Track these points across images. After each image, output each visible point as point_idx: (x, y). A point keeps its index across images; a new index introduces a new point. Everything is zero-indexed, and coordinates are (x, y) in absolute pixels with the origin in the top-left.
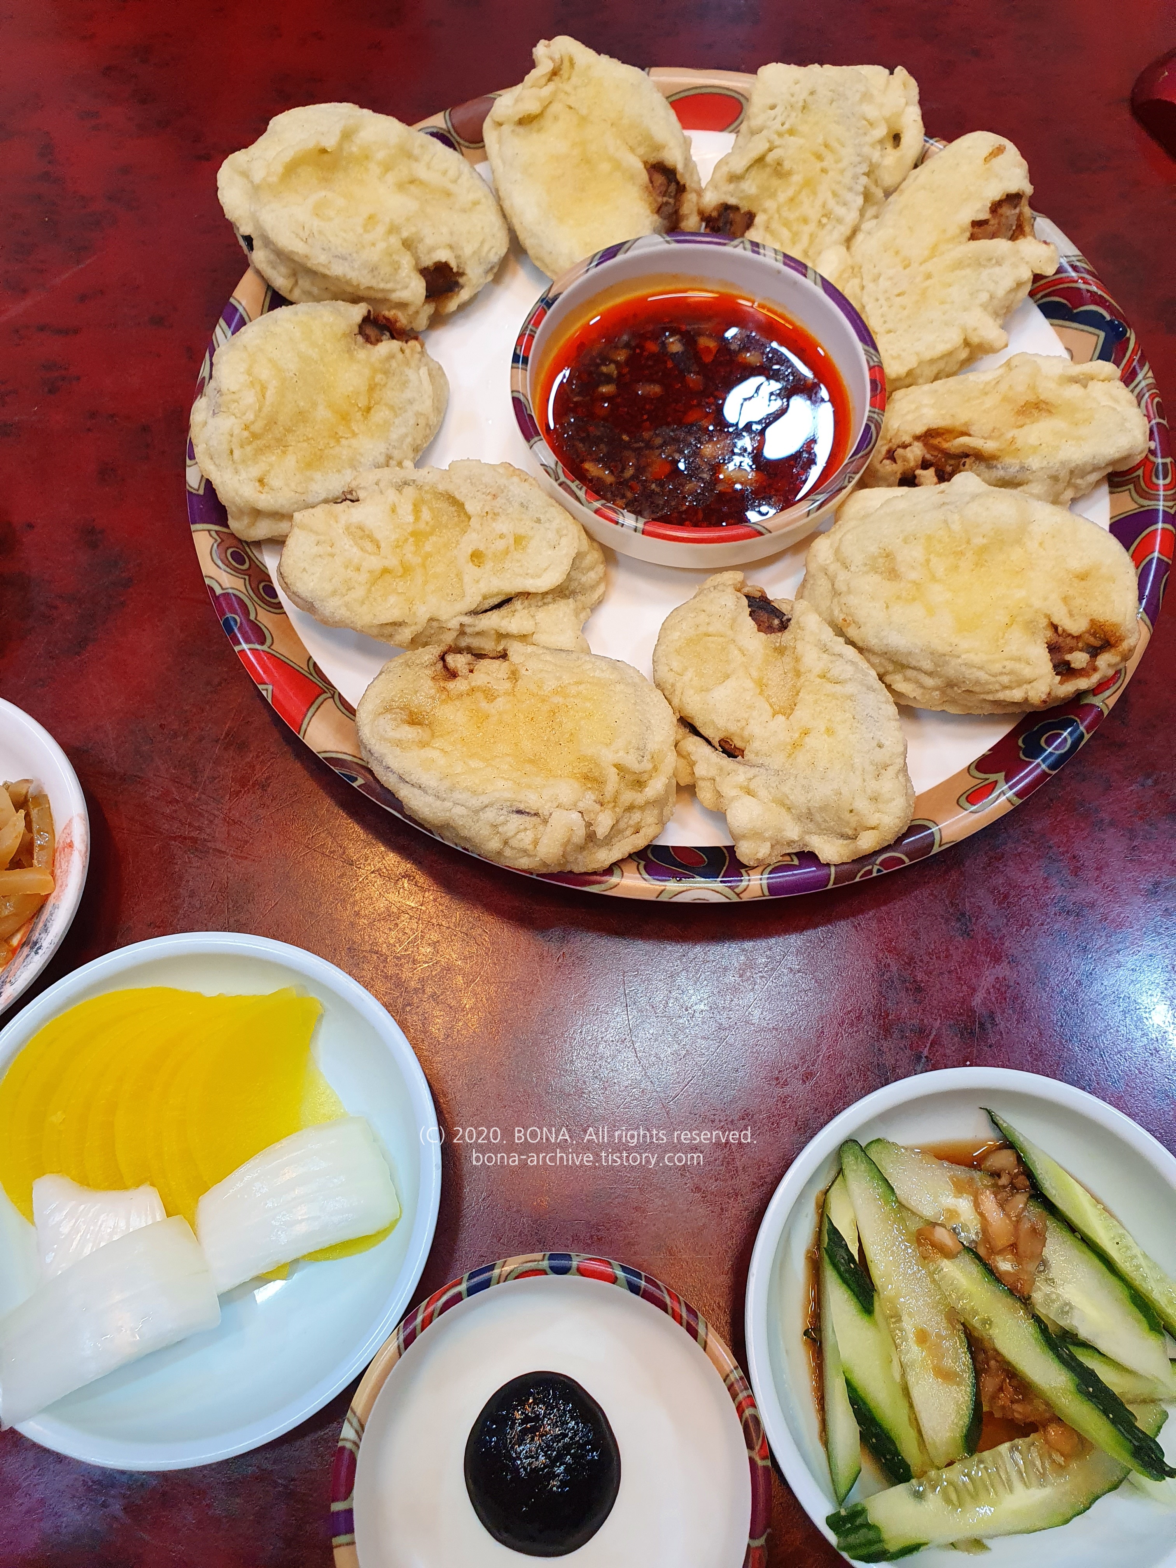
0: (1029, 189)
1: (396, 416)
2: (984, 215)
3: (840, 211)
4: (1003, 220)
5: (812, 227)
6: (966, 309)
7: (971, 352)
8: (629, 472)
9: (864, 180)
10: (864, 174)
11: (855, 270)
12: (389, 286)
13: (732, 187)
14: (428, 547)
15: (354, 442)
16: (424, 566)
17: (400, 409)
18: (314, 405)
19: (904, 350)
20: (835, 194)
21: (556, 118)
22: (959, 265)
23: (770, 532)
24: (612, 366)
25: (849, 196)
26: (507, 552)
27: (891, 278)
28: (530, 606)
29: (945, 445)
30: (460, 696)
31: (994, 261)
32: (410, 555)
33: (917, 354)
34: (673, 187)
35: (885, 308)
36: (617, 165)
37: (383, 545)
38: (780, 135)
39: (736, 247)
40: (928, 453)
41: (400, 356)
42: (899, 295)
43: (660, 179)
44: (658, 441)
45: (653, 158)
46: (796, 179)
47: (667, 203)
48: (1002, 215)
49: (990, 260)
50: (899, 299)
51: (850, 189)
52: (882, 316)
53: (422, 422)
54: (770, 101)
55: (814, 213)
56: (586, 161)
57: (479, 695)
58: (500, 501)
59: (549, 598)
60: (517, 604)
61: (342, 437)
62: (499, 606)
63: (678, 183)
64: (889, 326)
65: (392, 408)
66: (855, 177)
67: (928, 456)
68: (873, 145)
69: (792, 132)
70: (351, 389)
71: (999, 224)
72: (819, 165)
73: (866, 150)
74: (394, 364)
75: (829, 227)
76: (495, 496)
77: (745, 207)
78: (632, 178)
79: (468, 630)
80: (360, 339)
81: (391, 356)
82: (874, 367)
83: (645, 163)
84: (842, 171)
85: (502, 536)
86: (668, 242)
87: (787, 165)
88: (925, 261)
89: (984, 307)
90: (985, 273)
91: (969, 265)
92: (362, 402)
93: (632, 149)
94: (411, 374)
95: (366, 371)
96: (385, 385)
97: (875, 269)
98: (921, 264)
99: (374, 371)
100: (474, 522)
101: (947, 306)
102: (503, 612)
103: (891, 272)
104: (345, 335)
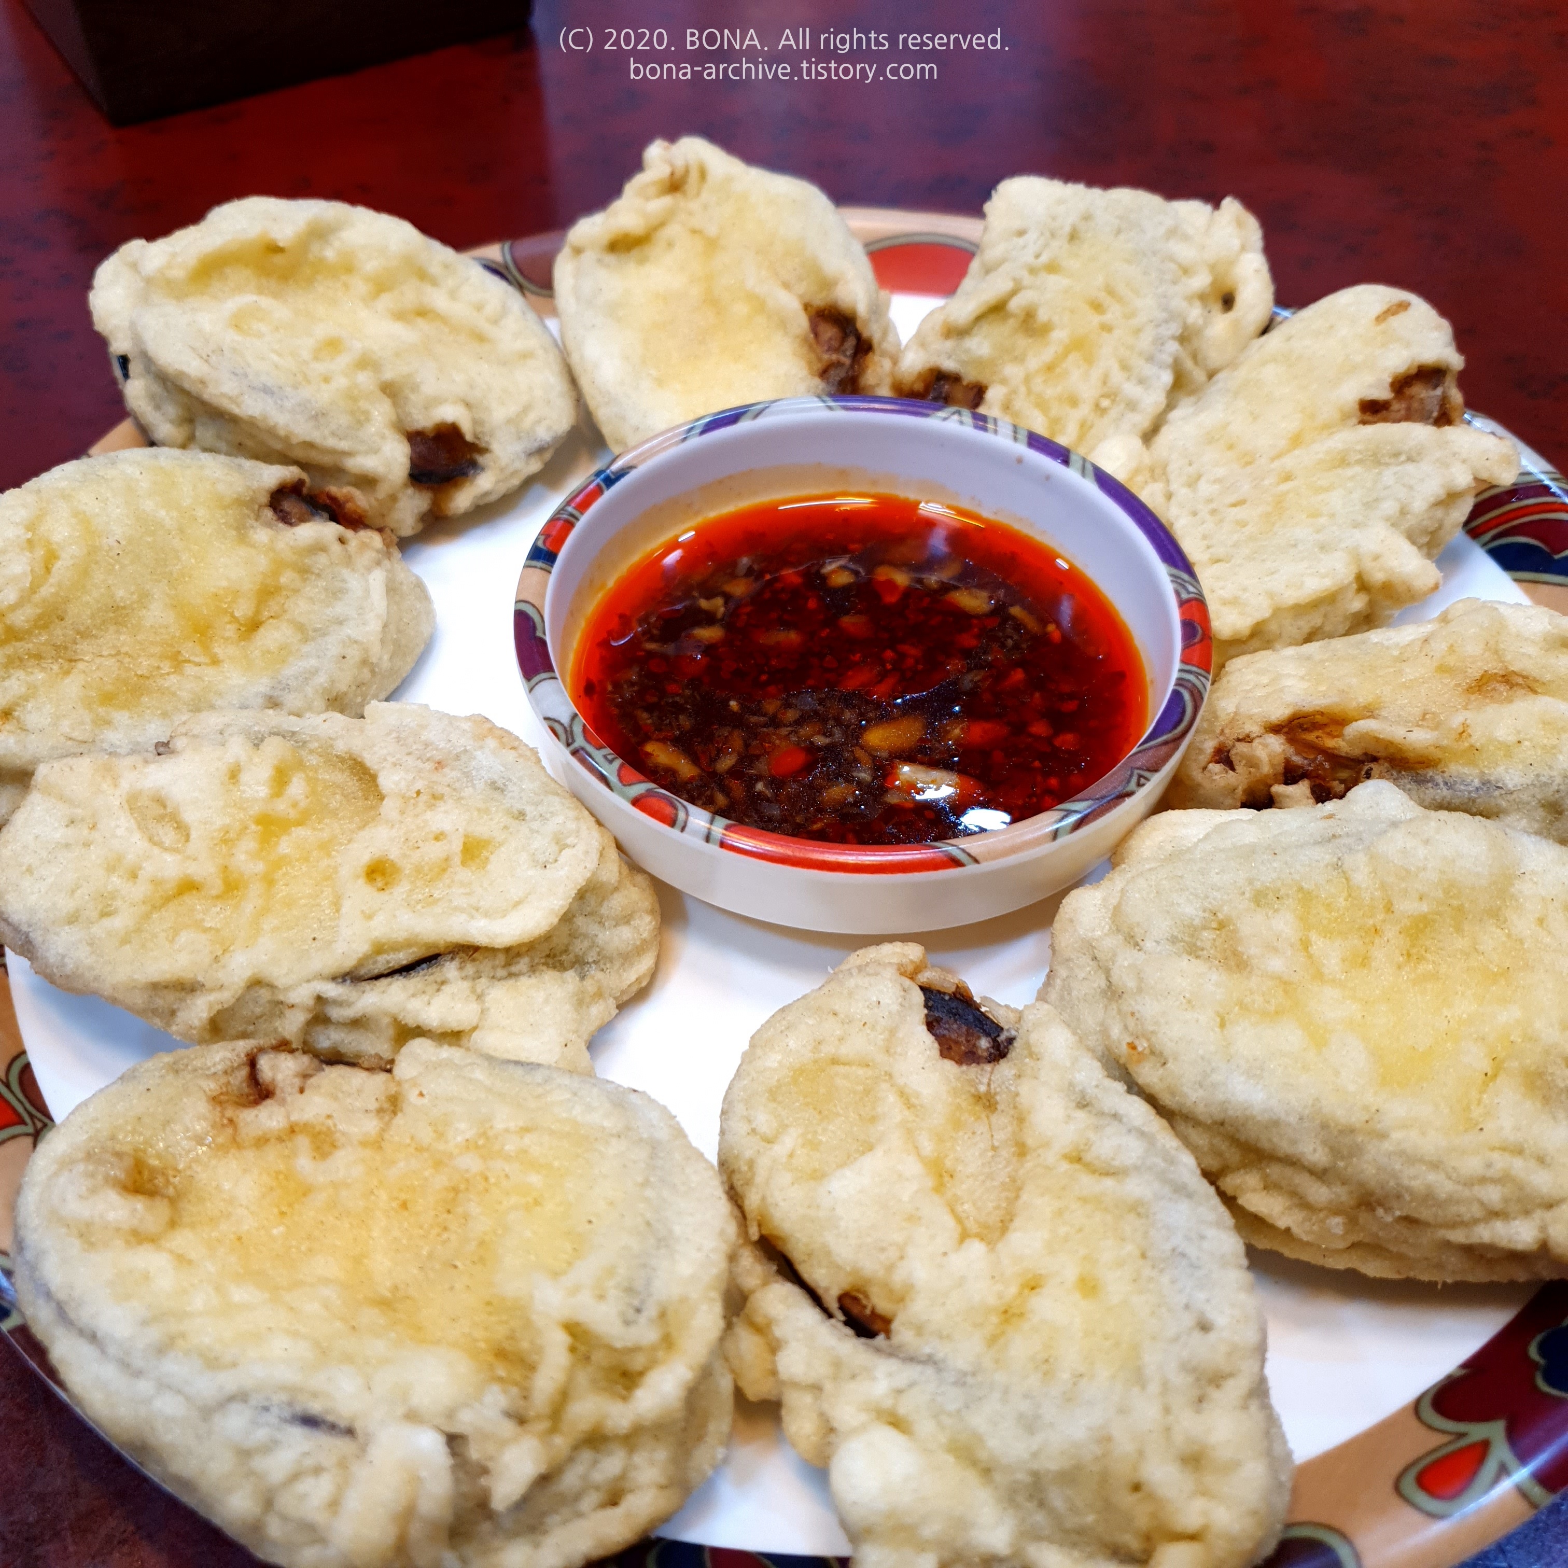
0: (1456, 361)
1: (306, 640)
2: (1384, 394)
3: (1131, 389)
4: (1415, 405)
5: (1084, 410)
6: (1356, 525)
7: (1371, 604)
8: (726, 763)
9: (1173, 347)
10: (1174, 338)
11: (1158, 472)
12: (343, 445)
13: (949, 344)
14: (285, 846)
15: (210, 673)
16: (269, 881)
17: (315, 630)
18: (144, 598)
19: (1245, 590)
20: (1125, 367)
21: (670, 245)
22: (1342, 460)
23: (976, 861)
25: (1148, 370)
26: (444, 866)
27: (1218, 481)
28: (478, 976)
29: (1330, 743)
30: (262, 1142)
32: (243, 857)
33: (1271, 595)
34: (851, 342)
35: (1211, 524)
36: (759, 305)
37: (194, 835)
38: (1033, 271)
39: (945, 419)
40: (1298, 753)
41: (336, 547)
42: (1234, 505)
43: (829, 332)
44: (791, 715)
45: (819, 301)
46: (1059, 335)
47: (838, 364)
48: (1412, 397)
49: (1397, 454)
50: (1234, 510)
51: (1150, 359)
52: (1205, 537)
53: (354, 654)
54: (1017, 224)
55: (1088, 390)
56: (712, 301)
57: (303, 1142)
58: (450, 774)
59: (523, 964)
60: (450, 969)
61: (189, 661)
62: (406, 969)
63: (859, 337)
64: (1220, 551)
65: (301, 628)
66: (1159, 342)
67: (1297, 759)
68: (1190, 299)
69: (1052, 268)
70: (224, 583)
71: (1410, 406)
72: (1096, 319)
73: (1178, 303)
74: (322, 560)
75: (1113, 413)
76: (440, 765)
77: (970, 375)
78: (782, 323)
79: (335, 1013)
80: (269, 513)
81: (318, 548)
82: (1188, 601)
83: (806, 307)
84: (1138, 331)
85: (439, 837)
86: (830, 408)
87: (1043, 315)
88: (1279, 456)
89: (1394, 523)
90: (1389, 475)
91: (1360, 462)
92: (243, 610)
93: (786, 286)
94: (354, 582)
95: (263, 562)
96: (296, 591)
97: (1191, 470)
98: (1273, 459)
99: (279, 565)
100: (389, 807)
101: (1323, 520)
102: (415, 981)
103: (1221, 472)
104: (239, 502)
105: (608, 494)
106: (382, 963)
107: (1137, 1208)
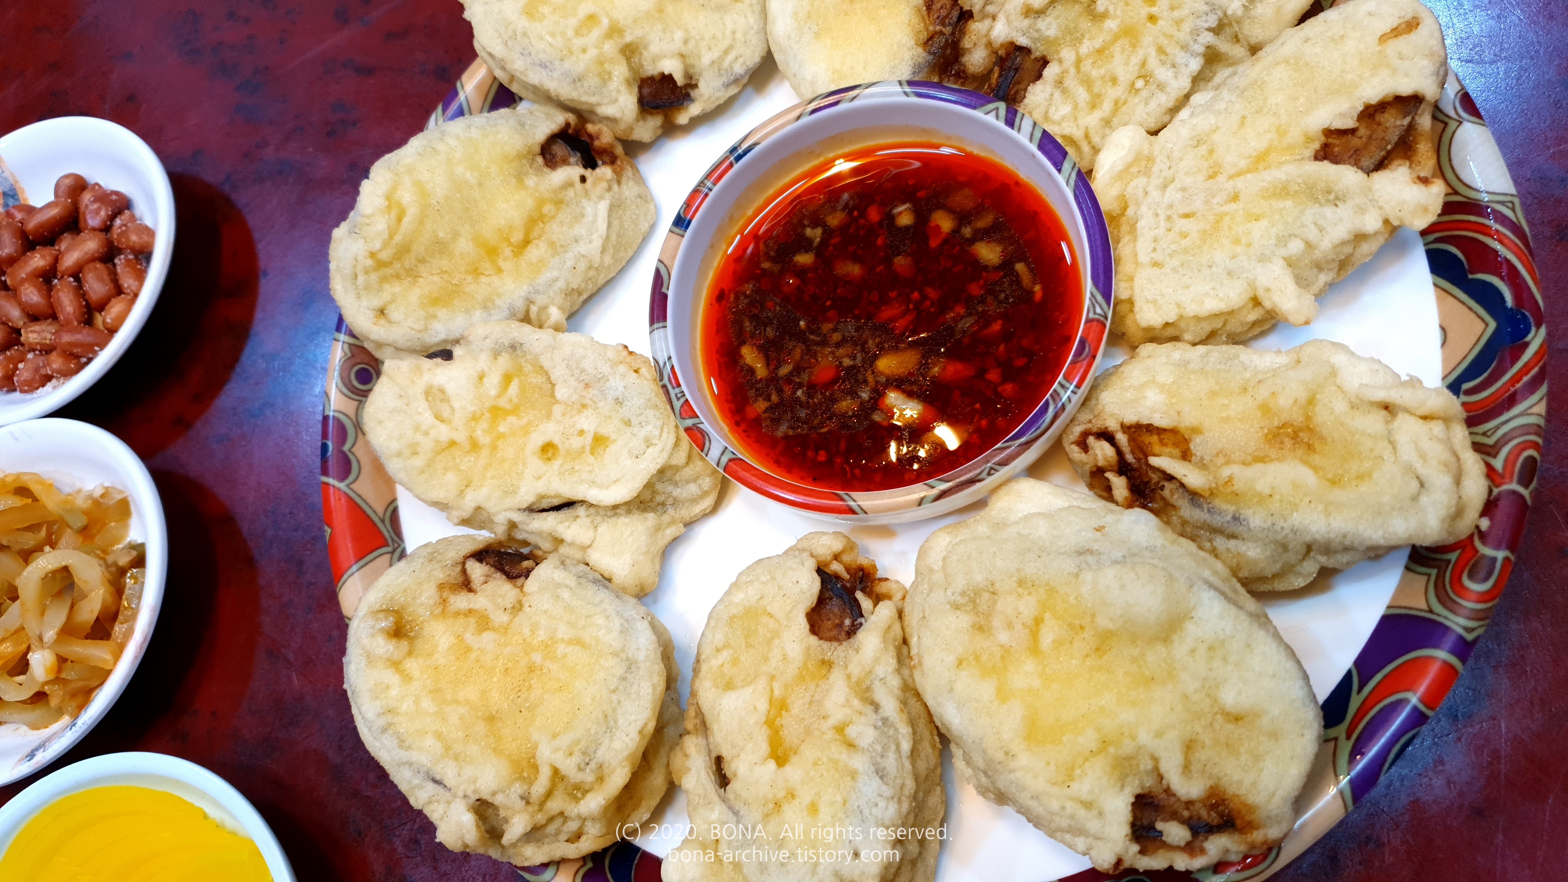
1: (555, 254)
2: (1349, 122)
3: (1165, 74)
4: (1379, 132)
5: (1120, 90)
6: (1262, 259)
7: (1261, 319)
8: (785, 370)
9: (1207, 37)
10: (1209, 29)
12: (593, 100)
13: (1027, 23)
14: (503, 427)
15: (495, 280)
17: (562, 246)
18: (456, 235)
20: (1161, 52)
22: (1282, 191)
23: (866, 513)
24: (819, 231)
26: (582, 450)
27: (1184, 189)
30: (457, 614)
31: (1332, 197)
32: (479, 432)
33: (1178, 305)
34: (956, 14)
35: (1161, 231)
37: (457, 414)
39: (987, 113)
40: (1131, 451)
41: (578, 184)
42: (1187, 216)
44: (837, 337)
46: (1111, 24)
47: (942, 33)
49: (1329, 192)
50: (1183, 221)
51: (1184, 48)
52: (1155, 240)
53: (582, 265)
55: (1126, 73)
58: (593, 392)
59: (620, 511)
60: (581, 511)
61: (483, 274)
62: (555, 508)
63: (961, 8)
64: (1158, 256)
65: (552, 244)
66: (1196, 33)
67: (1129, 456)
70: (506, 221)
71: (1370, 137)
72: (1147, 10)
74: (571, 193)
75: (1144, 93)
76: (587, 386)
77: (1038, 50)
80: (540, 160)
81: (569, 184)
82: (1092, 320)
84: (1179, 22)
85: (581, 432)
86: (906, 94)
88: (1239, 174)
89: (1290, 263)
90: (1312, 212)
91: (1296, 195)
92: (517, 236)
94: (588, 209)
95: (530, 203)
96: (553, 217)
97: (1168, 174)
98: (1231, 177)
99: (541, 203)
100: (557, 409)
101: (1239, 249)
102: (562, 514)
103: (1188, 181)
104: (520, 156)
105: (737, 167)
106: (545, 504)
107: (853, 775)
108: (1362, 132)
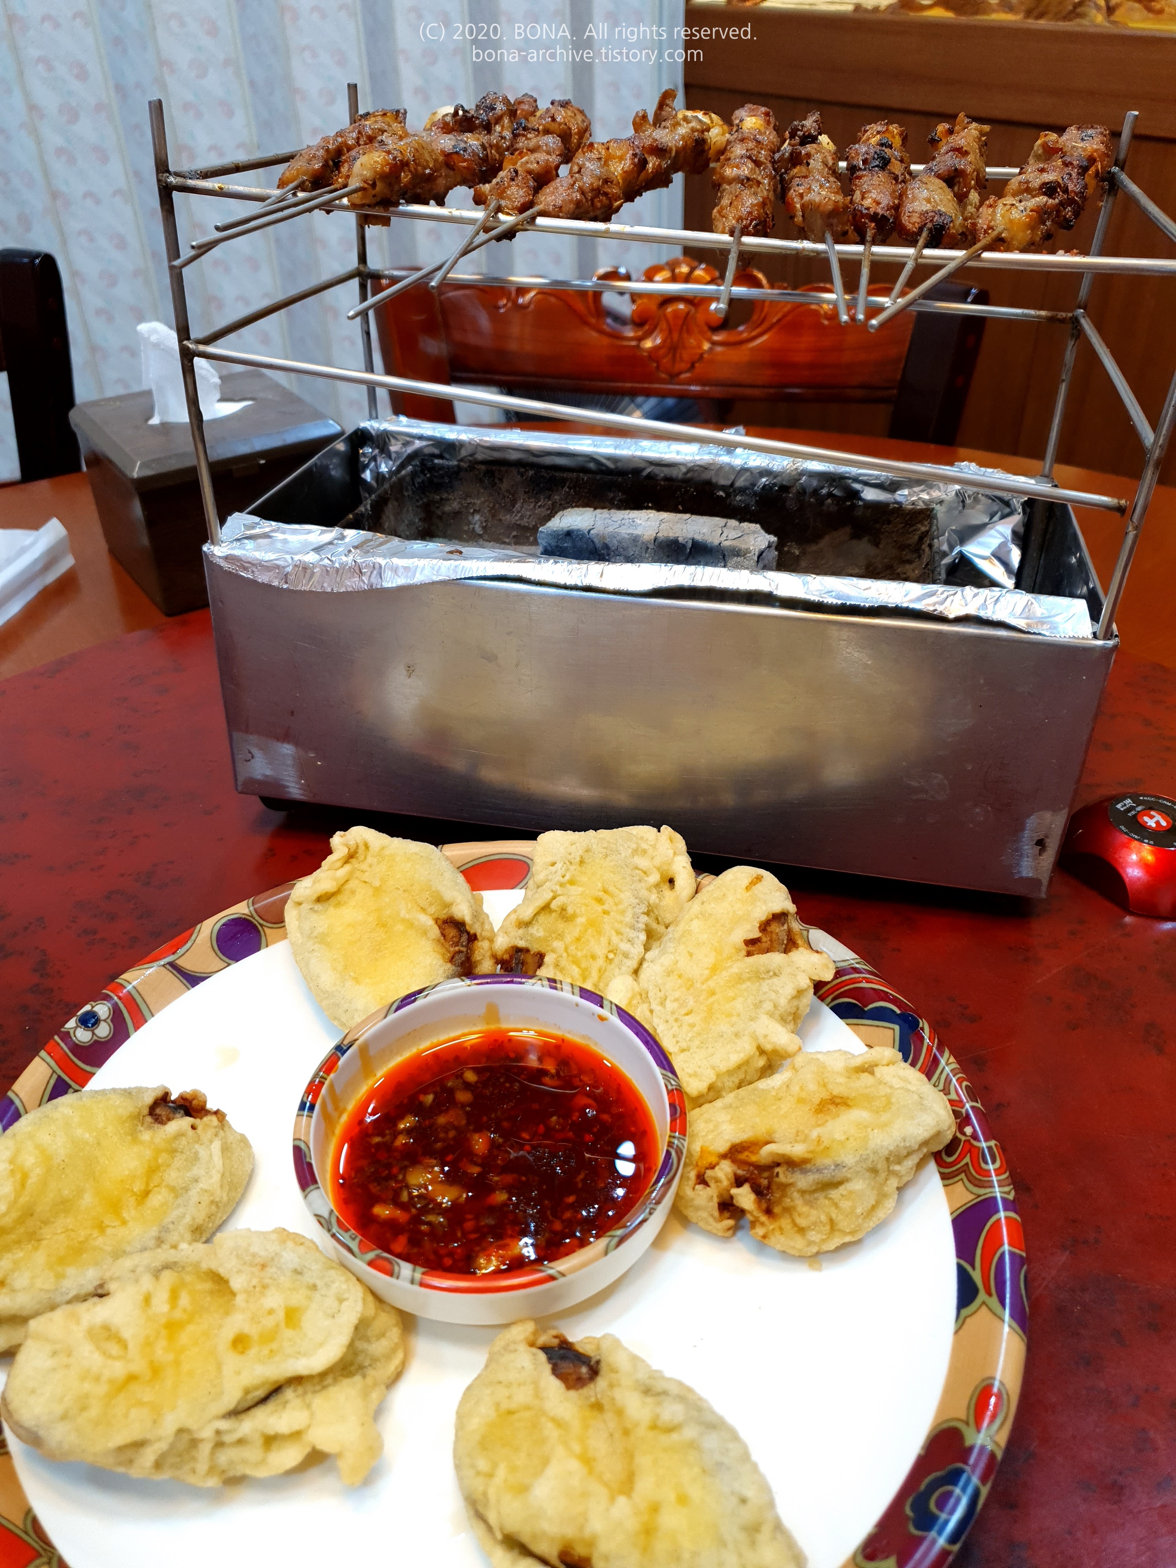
0: (792, 908)
1: (177, 1196)
2: (756, 934)
3: (624, 946)
4: (776, 937)
5: (601, 962)
6: (752, 1019)
7: (769, 1060)
9: (644, 918)
10: (644, 913)
11: (644, 996)
13: (521, 931)
14: (184, 1338)
15: (122, 1230)
16: (177, 1363)
17: (182, 1189)
18: (80, 1192)
19: (700, 1067)
20: (618, 933)
21: (353, 892)
22: (740, 979)
23: (565, 1276)
25: (632, 934)
26: (276, 1330)
27: (676, 1000)
28: (304, 1393)
29: (753, 1158)
31: (771, 973)
32: (160, 1352)
33: (713, 1068)
34: (465, 937)
35: (676, 1028)
36: (410, 924)
37: (129, 1345)
38: (561, 885)
40: (739, 1168)
41: (191, 1133)
42: (687, 1014)
43: (452, 932)
45: (443, 915)
46: (581, 920)
47: (460, 952)
48: (772, 932)
49: (768, 972)
50: (687, 1017)
51: (632, 927)
52: (674, 1036)
53: (206, 1199)
54: (550, 860)
55: (600, 950)
56: (382, 924)
58: (270, 1271)
59: (329, 1380)
60: (288, 1393)
61: (109, 1226)
62: (264, 1400)
63: (468, 933)
64: (684, 1045)
65: (173, 1189)
66: (636, 917)
67: (739, 1173)
68: (650, 888)
69: (572, 882)
70: (127, 1173)
71: (771, 941)
72: (600, 908)
73: (643, 893)
74: (183, 1142)
75: (616, 961)
76: (263, 1266)
77: (535, 948)
78: (424, 934)
79: (227, 1439)
80: (149, 1120)
81: (181, 1135)
82: (673, 1089)
83: (436, 920)
84: (623, 912)
85: (271, 1312)
87: (570, 910)
88: (707, 980)
89: (771, 1015)
90: (765, 987)
91: (749, 979)
92: (139, 1186)
93: (423, 910)
94: (201, 1150)
95: (148, 1153)
96: (170, 1165)
97: (662, 994)
98: (703, 983)
99: (158, 1152)
100: (239, 1300)
101: (734, 1019)
102: (269, 1407)
103: (677, 994)
104: (131, 1117)
105: (345, 1057)
106: (250, 1400)
108: (764, 939)
